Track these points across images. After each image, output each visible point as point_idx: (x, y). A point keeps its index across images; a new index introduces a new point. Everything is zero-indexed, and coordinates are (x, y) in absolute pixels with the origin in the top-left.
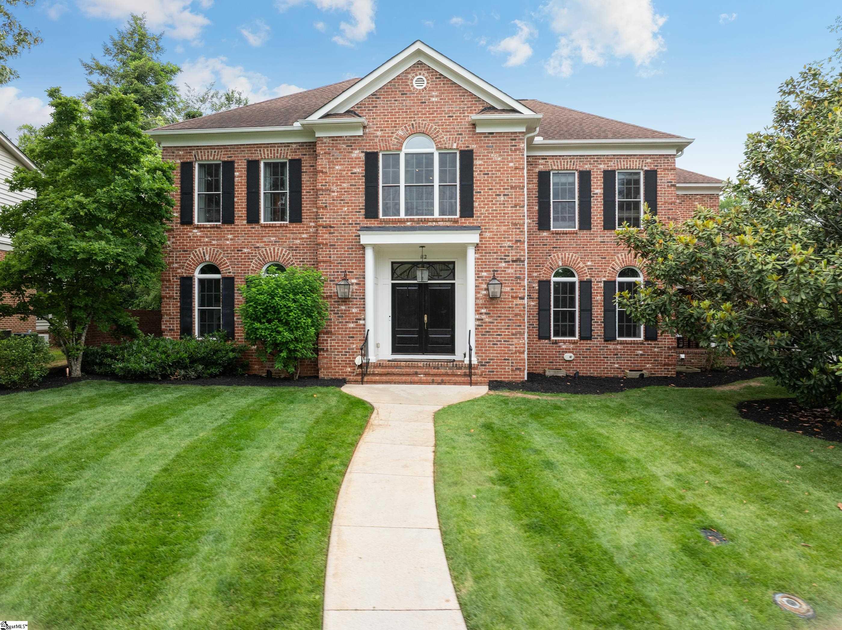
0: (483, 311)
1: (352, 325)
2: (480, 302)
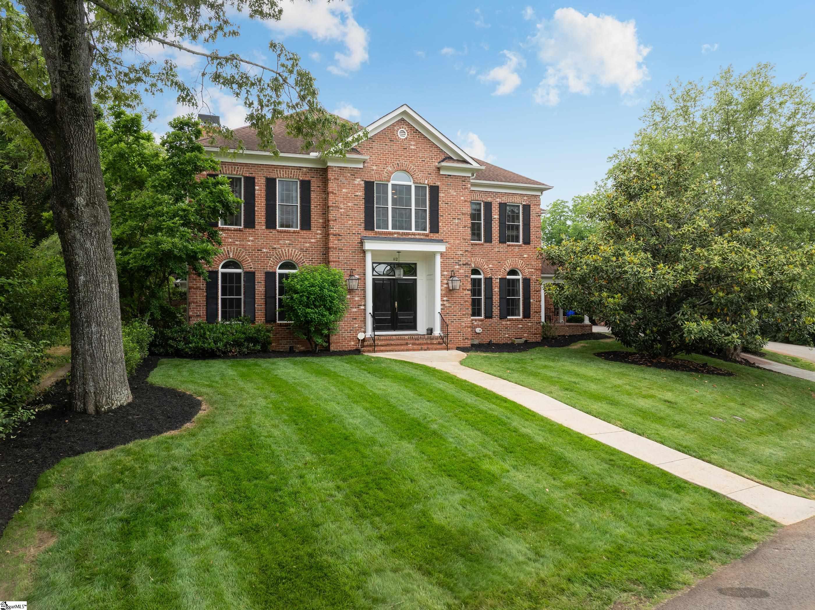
0: (445, 299)
1: (355, 310)
2: (443, 292)
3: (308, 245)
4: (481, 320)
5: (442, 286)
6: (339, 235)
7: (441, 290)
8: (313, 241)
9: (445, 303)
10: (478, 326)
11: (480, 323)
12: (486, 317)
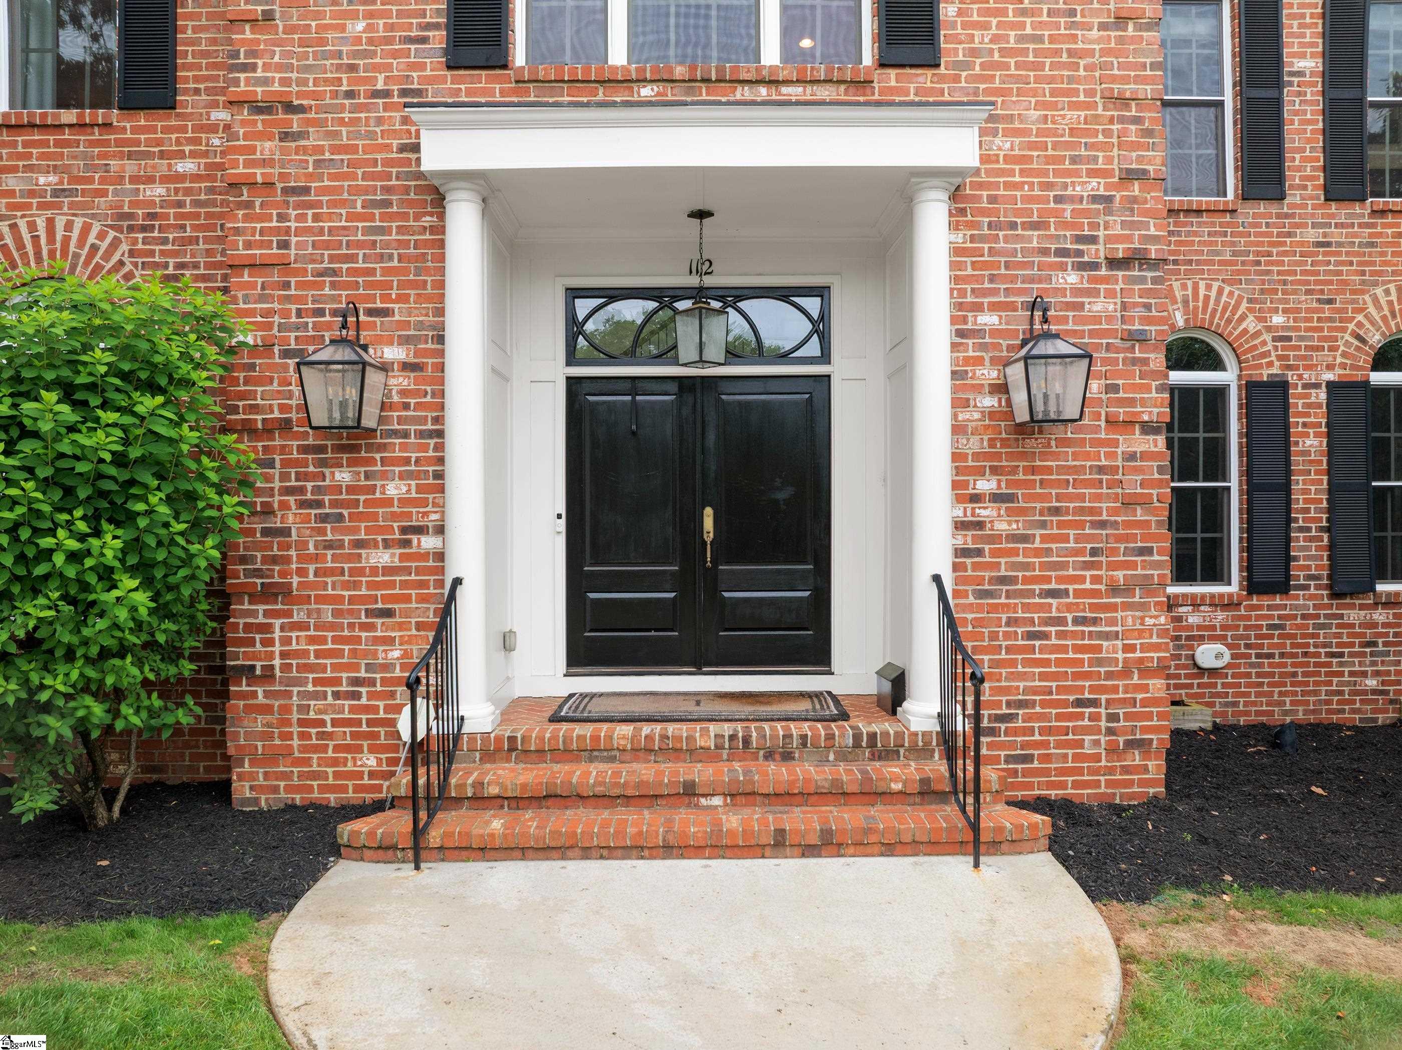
0: (986, 485)
1: (383, 558)
2: (973, 445)
3: (158, 191)
4: (1229, 604)
5: (959, 403)
6: (290, 108)
7: (958, 429)
8: (186, 166)
9: (986, 512)
10: (1208, 634)
11: (1220, 616)
12: (1253, 587)
